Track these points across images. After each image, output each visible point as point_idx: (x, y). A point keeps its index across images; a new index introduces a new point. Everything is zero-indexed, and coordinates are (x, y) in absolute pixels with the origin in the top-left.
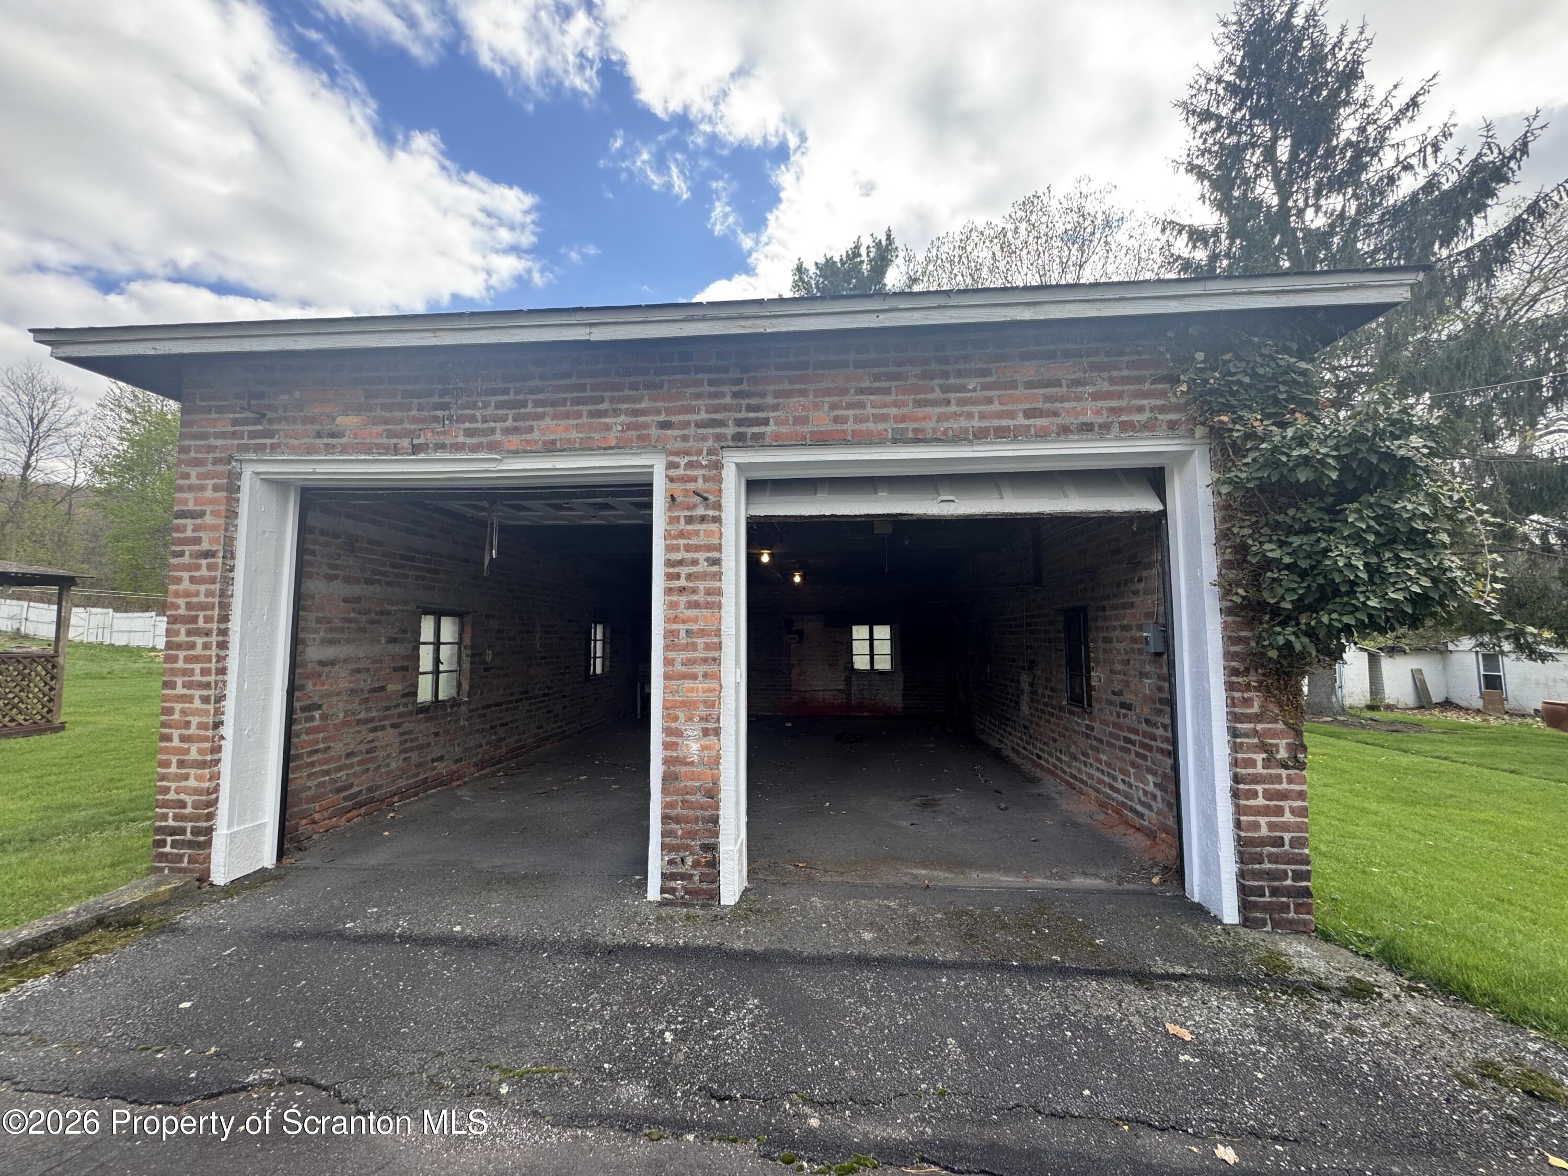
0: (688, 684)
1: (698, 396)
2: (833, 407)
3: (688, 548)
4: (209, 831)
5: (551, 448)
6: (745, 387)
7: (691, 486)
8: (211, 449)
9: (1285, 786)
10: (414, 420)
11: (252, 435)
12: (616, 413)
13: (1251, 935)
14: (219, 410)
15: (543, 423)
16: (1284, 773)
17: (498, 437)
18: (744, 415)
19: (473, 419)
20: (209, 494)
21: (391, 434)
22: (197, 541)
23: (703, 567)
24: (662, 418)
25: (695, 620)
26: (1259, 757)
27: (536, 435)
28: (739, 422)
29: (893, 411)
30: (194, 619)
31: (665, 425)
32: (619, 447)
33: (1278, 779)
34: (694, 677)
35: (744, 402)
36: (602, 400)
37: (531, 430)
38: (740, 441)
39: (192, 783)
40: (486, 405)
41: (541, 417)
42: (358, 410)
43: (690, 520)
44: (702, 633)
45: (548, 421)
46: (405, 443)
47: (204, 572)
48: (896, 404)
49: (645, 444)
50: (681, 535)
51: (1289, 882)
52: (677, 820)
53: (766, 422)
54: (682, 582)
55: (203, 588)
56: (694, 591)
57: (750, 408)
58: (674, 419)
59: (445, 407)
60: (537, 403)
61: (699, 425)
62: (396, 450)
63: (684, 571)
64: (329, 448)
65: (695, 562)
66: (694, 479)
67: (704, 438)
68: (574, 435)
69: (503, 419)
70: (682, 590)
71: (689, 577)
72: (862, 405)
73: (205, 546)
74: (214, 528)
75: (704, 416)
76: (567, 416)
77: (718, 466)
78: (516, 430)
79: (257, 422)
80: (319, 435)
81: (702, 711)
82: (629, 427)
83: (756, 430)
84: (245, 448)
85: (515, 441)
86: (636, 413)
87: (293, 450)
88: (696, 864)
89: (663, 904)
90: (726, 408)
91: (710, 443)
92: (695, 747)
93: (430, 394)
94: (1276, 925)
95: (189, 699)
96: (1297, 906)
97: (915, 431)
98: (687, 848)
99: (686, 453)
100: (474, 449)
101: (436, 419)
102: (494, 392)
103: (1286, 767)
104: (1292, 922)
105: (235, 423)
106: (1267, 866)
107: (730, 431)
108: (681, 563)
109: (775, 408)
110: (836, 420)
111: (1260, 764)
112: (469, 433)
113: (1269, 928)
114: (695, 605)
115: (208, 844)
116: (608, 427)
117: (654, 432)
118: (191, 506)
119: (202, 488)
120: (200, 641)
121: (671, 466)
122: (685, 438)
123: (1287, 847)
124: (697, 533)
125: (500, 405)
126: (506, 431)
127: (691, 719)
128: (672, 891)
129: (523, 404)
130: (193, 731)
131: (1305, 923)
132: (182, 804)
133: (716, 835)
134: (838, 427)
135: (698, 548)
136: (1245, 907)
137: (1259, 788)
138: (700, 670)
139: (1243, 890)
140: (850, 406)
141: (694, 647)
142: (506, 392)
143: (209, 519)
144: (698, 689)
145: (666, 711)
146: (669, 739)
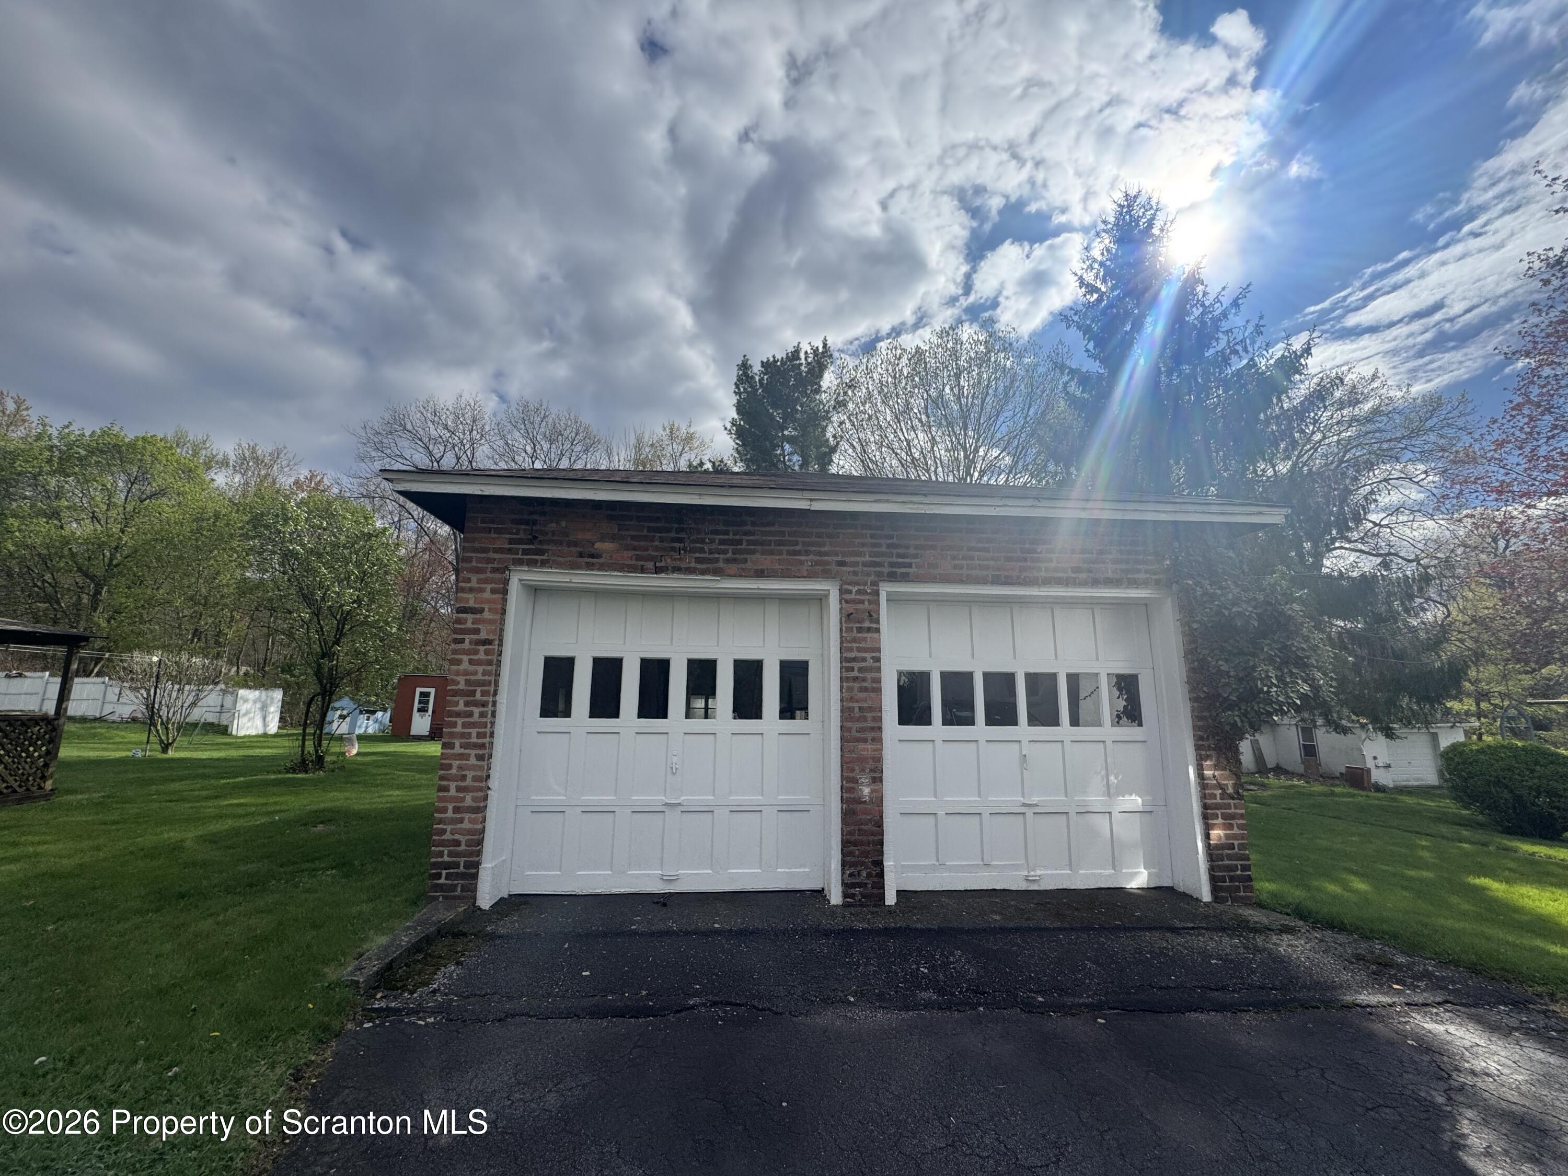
0: (861, 746)
1: (863, 545)
2: (954, 558)
3: (860, 650)
4: (477, 865)
5: (760, 574)
6: (895, 541)
7: (860, 606)
8: (489, 561)
9: (1233, 811)
10: (657, 549)
11: (526, 552)
12: (807, 553)
13: (1220, 907)
14: (498, 531)
15: (754, 557)
16: (1232, 802)
17: (721, 564)
18: (894, 560)
19: (702, 550)
20: (487, 595)
21: (638, 558)
22: (477, 631)
23: (870, 663)
24: (839, 558)
25: (865, 700)
26: (1218, 792)
27: (749, 565)
28: (892, 565)
29: (992, 563)
30: (473, 693)
31: (841, 564)
32: (811, 575)
33: (1228, 806)
34: (865, 741)
35: (895, 551)
36: (797, 543)
37: (745, 561)
38: (893, 577)
39: (466, 825)
40: (712, 541)
41: (753, 552)
42: (613, 538)
43: (860, 630)
44: (870, 709)
45: (758, 555)
46: (650, 565)
47: (482, 656)
48: (993, 559)
49: (827, 574)
50: (854, 640)
51: (1239, 872)
52: (855, 844)
53: (910, 565)
54: (855, 673)
55: (480, 669)
56: (864, 680)
57: (899, 556)
58: (847, 559)
59: (680, 540)
60: (750, 543)
61: (865, 564)
62: (643, 570)
63: (856, 665)
64: (590, 566)
65: (864, 660)
66: (862, 602)
67: (868, 574)
68: (777, 566)
69: (725, 552)
70: (855, 679)
71: (861, 670)
72: (972, 558)
73: (483, 635)
74: (491, 622)
75: (867, 558)
76: (771, 553)
77: (877, 593)
78: (734, 561)
79: (531, 542)
80: (581, 555)
81: (871, 764)
82: (817, 563)
83: (903, 570)
84: (519, 562)
85: (734, 568)
86: (820, 554)
87: (560, 565)
88: (869, 875)
89: (845, 905)
90: (882, 555)
91: (872, 578)
92: (866, 791)
93: (669, 530)
94: (1234, 900)
95: (462, 757)
96: (1244, 887)
97: (1006, 577)
98: (863, 864)
99: (857, 584)
100: (703, 572)
101: (673, 549)
102: (717, 532)
103: (1233, 798)
104: (1242, 898)
105: (511, 542)
106: (1226, 862)
107: (886, 570)
108: (854, 660)
109: (915, 556)
110: (955, 567)
111: (1218, 796)
112: (698, 560)
113: (1230, 903)
114: (865, 690)
115: (475, 876)
116: (801, 563)
117: (834, 567)
118: (471, 604)
119: (482, 590)
120: (476, 711)
121: (842, 592)
122: (855, 573)
123: (1236, 850)
124: (865, 639)
125: (722, 542)
126: (728, 561)
127: (863, 770)
128: (853, 896)
129: (740, 542)
130: (469, 782)
131: (1250, 898)
132: (457, 843)
133: (881, 853)
134: (957, 571)
135: (866, 650)
136: (1215, 890)
137: (1219, 812)
138: (869, 735)
139: (1213, 879)
140: (964, 558)
141: (865, 719)
142: (727, 533)
143: (487, 615)
144: (867, 749)
145: (846, 764)
146: (848, 785)
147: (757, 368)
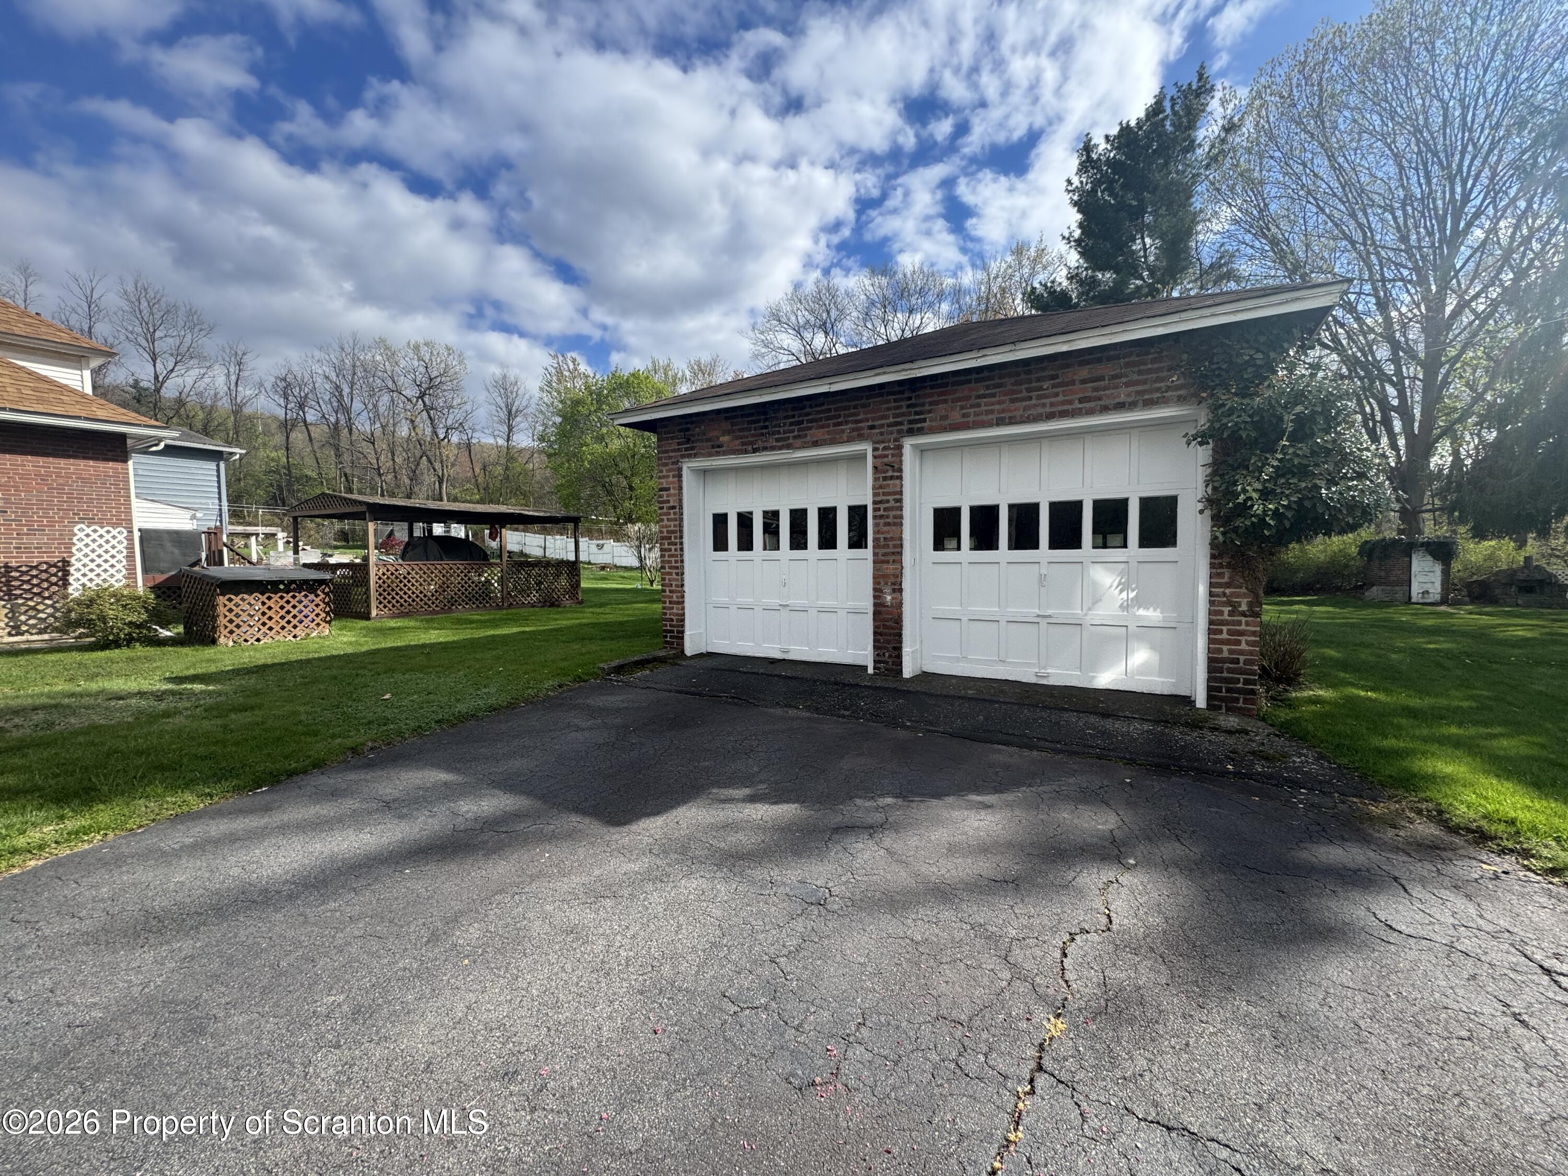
0: (885, 566)
1: (888, 409)
2: (962, 408)
3: (884, 494)
4: (683, 632)
5: (816, 444)
6: (913, 401)
7: (885, 460)
8: (670, 458)
9: (1243, 627)
10: (754, 436)
11: (686, 449)
12: (847, 423)
13: (1212, 714)
14: (672, 438)
15: (811, 432)
16: (1243, 619)
17: (791, 441)
18: (912, 417)
19: (779, 433)
20: (671, 479)
21: (743, 444)
22: (668, 502)
23: (892, 504)
24: (870, 423)
25: (888, 532)
26: (1226, 610)
27: (808, 438)
28: (910, 422)
29: (997, 407)
30: (670, 538)
31: (872, 427)
32: (850, 440)
33: (1239, 623)
34: (888, 562)
35: (913, 410)
36: (840, 416)
37: (806, 436)
38: (911, 432)
39: (675, 611)
40: (785, 424)
41: (810, 428)
42: (729, 432)
43: (885, 479)
44: (892, 539)
45: (814, 431)
46: (750, 448)
47: (672, 516)
48: (999, 403)
49: (861, 438)
50: (881, 487)
51: (1240, 685)
52: (881, 634)
53: (924, 420)
54: (882, 512)
55: (672, 523)
56: (888, 517)
57: (916, 413)
58: (876, 423)
59: (766, 427)
60: (809, 421)
61: (889, 426)
62: (746, 452)
63: (882, 506)
64: (718, 454)
65: (888, 501)
66: (887, 456)
67: (892, 433)
68: (827, 437)
69: (793, 431)
70: (881, 517)
71: (885, 509)
72: (979, 405)
73: (672, 504)
74: (674, 495)
75: (891, 420)
76: (823, 427)
77: (900, 448)
78: (799, 437)
79: (688, 442)
80: (713, 447)
81: (892, 580)
82: (853, 430)
83: (919, 425)
84: (683, 456)
85: (799, 442)
86: (857, 422)
87: (703, 455)
88: (890, 656)
89: (875, 674)
90: (903, 415)
91: (894, 435)
92: (889, 598)
93: (759, 421)
94: (1229, 709)
95: (670, 574)
96: (1245, 699)
97: (1010, 418)
98: (886, 648)
99: (883, 442)
100: (780, 448)
101: (762, 434)
102: (787, 417)
103: (1245, 616)
104: (1240, 708)
105: (679, 444)
106: (1225, 675)
107: (905, 427)
108: (881, 502)
109: (930, 412)
110: (964, 416)
111: (1226, 613)
112: (777, 440)
113: (1224, 711)
114: (888, 524)
115: (682, 638)
116: (843, 431)
117: (866, 432)
118: (665, 485)
119: (668, 477)
120: (673, 548)
121: (875, 449)
122: (882, 434)
123: (1241, 664)
124: (888, 485)
125: (791, 424)
126: (795, 437)
127: (886, 584)
128: (879, 669)
129: (802, 422)
130: (674, 588)
131: (1249, 710)
132: (672, 620)
133: (901, 642)
134: (965, 420)
135: (889, 494)
136: (1210, 698)
137: (1225, 628)
138: (891, 558)
139: (1210, 689)
140: (972, 406)
141: (887, 546)
142: (793, 417)
143: (672, 491)
144: (890, 568)
145: (877, 579)
146: (878, 592)
147: (1103, 146)
